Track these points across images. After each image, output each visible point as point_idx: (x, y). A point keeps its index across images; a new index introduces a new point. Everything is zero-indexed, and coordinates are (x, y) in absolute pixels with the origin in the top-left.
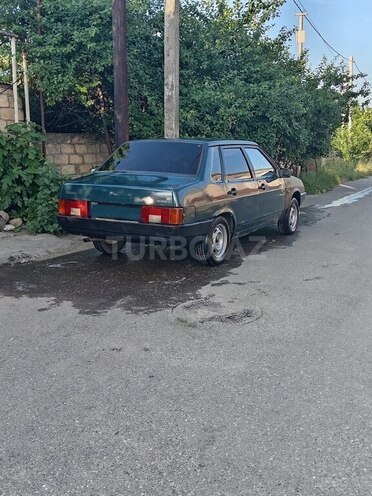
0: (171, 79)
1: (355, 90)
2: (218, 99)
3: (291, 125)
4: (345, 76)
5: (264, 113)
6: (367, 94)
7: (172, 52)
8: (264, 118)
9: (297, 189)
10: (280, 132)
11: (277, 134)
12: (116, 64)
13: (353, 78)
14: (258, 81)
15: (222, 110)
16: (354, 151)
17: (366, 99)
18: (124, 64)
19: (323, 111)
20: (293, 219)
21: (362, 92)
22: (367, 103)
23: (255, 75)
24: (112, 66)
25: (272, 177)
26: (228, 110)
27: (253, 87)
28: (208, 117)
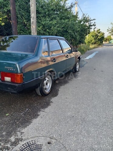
0: (33, 15)
1: (92, 24)
2: (51, 24)
3: (74, 34)
4: (89, 20)
5: (66, 29)
6: (95, 26)
7: (33, 5)
8: (66, 31)
9: (79, 56)
10: (72, 36)
11: (70, 36)
12: (11, 9)
13: (92, 20)
14: (64, 19)
15: (52, 28)
16: (89, 42)
17: (95, 27)
18: (14, 9)
19: (83, 30)
20: (78, 67)
21: (93, 25)
22: (95, 28)
23: (63, 17)
24: (10, 10)
25: (71, 52)
26: (54, 28)
27: (63, 21)
28: (48, 30)
